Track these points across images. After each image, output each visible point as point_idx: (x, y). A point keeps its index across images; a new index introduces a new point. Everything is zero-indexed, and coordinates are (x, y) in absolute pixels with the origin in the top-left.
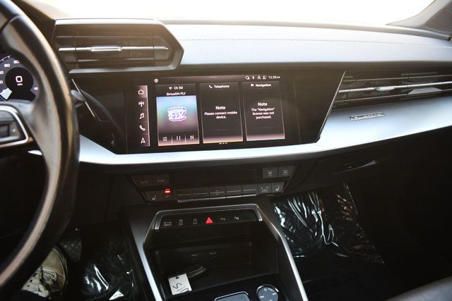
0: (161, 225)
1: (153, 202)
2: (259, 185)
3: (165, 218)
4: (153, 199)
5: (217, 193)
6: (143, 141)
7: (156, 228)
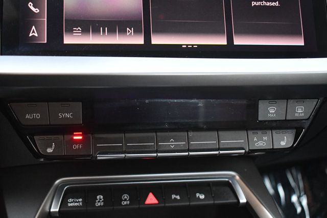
0: (64, 203)
1: (48, 157)
2: (250, 133)
3: (72, 192)
4: (50, 150)
5: (172, 144)
6: (34, 32)
7: (52, 210)
